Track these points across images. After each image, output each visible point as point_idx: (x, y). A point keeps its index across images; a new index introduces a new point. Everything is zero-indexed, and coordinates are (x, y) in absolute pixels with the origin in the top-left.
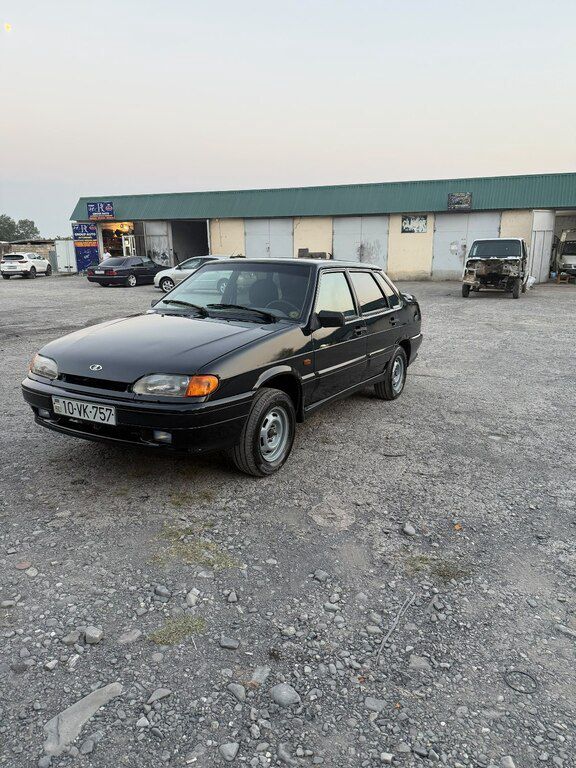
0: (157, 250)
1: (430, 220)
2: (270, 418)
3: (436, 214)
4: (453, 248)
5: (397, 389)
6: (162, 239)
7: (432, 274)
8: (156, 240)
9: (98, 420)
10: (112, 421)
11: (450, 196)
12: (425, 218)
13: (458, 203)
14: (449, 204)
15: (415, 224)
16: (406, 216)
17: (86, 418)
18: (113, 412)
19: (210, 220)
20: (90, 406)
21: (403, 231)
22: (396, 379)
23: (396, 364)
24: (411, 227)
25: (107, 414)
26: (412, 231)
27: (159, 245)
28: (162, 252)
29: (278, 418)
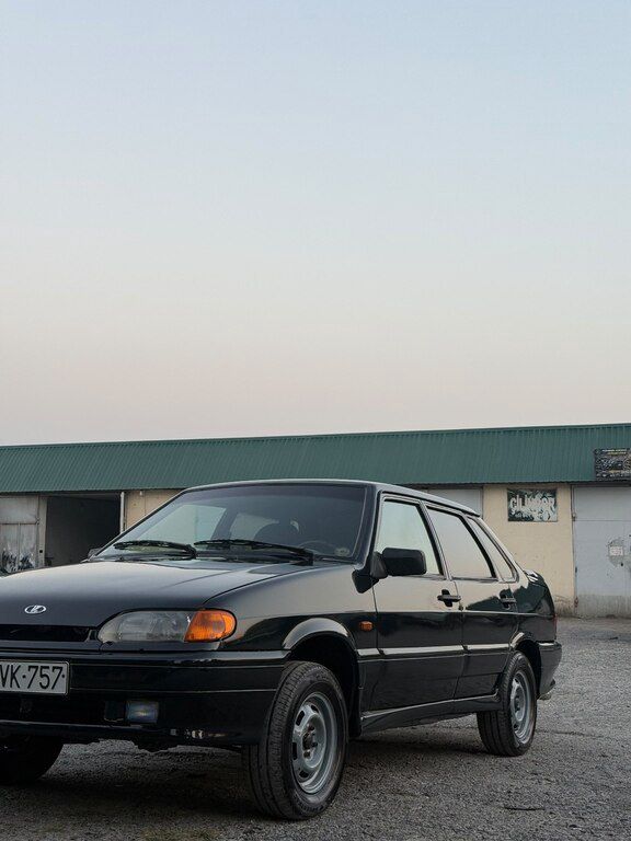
0: (13, 552)
1: (563, 498)
2: (309, 712)
3: (574, 486)
4: (614, 551)
5: (522, 736)
6: (24, 529)
7: (576, 603)
8: (13, 532)
9: (36, 689)
10: (61, 688)
11: (598, 454)
12: (554, 494)
13: (615, 467)
14: (598, 467)
15: (534, 505)
16: (515, 491)
17: (15, 689)
18: (65, 672)
19: (127, 492)
20: (25, 665)
21: (512, 518)
22: (518, 717)
23: (516, 685)
24: (525, 510)
25: (53, 675)
26: (530, 519)
27: (18, 543)
28: (22, 556)
29: (320, 716)
